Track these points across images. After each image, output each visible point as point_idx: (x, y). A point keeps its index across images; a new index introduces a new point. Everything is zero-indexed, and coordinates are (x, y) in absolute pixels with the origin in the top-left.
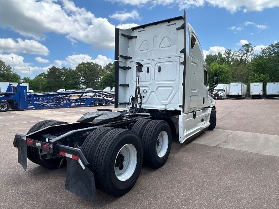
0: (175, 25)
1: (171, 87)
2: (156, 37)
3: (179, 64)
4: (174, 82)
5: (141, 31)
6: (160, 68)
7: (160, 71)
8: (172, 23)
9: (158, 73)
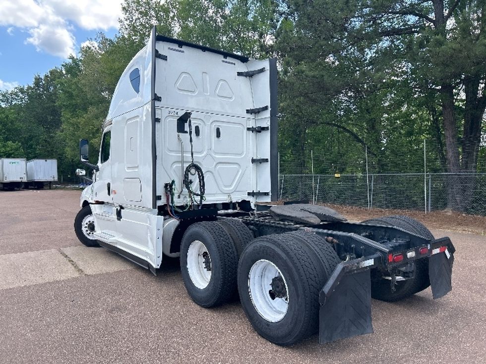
0: (233, 65)
1: (237, 164)
2: (205, 73)
3: (246, 129)
4: (240, 157)
5: (172, 49)
6: (218, 130)
7: (218, 135)
8: (229, 59)
9: (216, 139)
